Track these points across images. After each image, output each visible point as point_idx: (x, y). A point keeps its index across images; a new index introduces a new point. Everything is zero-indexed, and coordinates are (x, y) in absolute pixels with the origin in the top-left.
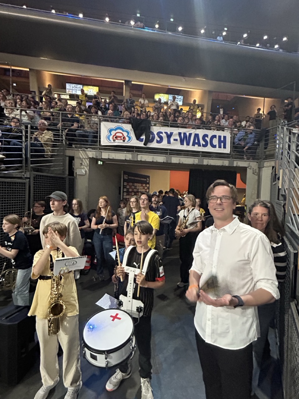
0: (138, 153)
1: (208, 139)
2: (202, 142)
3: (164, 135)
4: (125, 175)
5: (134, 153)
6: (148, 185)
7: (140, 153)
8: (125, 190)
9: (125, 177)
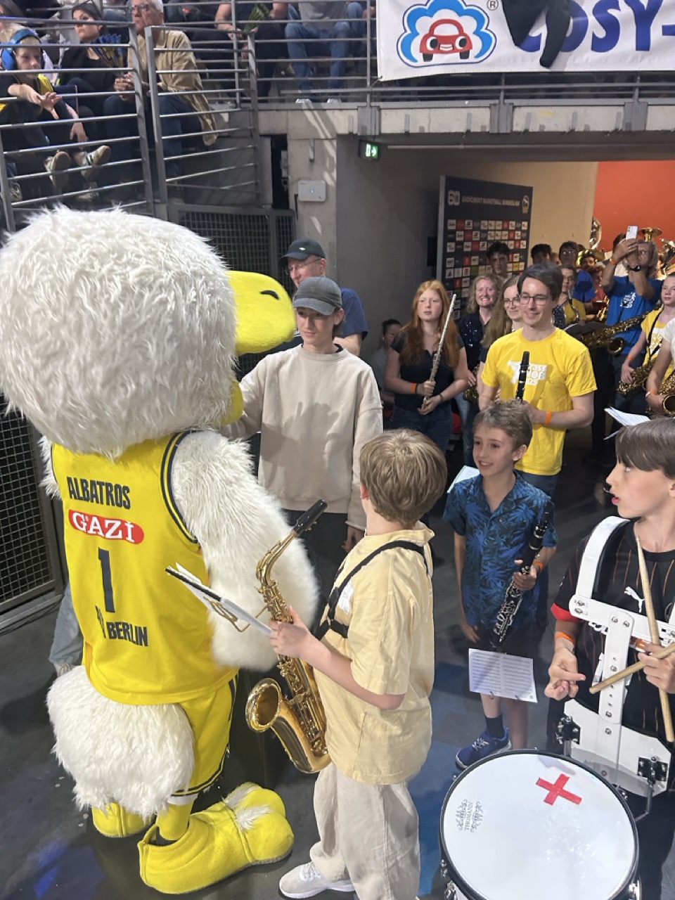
0: (516, 102)
3: (623, 14)
4: (451, 192)
5: (500, 103)
6: (525, 223)
7: (524, 102)
8: (450, 246)
9: (450, 198)
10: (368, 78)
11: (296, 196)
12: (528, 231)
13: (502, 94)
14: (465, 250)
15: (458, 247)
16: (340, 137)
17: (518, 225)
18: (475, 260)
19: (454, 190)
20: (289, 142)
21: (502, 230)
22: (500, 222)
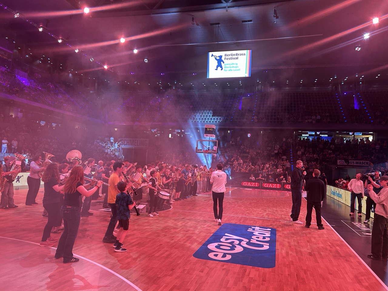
1: (363, 163)
2: (362, 163)
3: (352, 162)
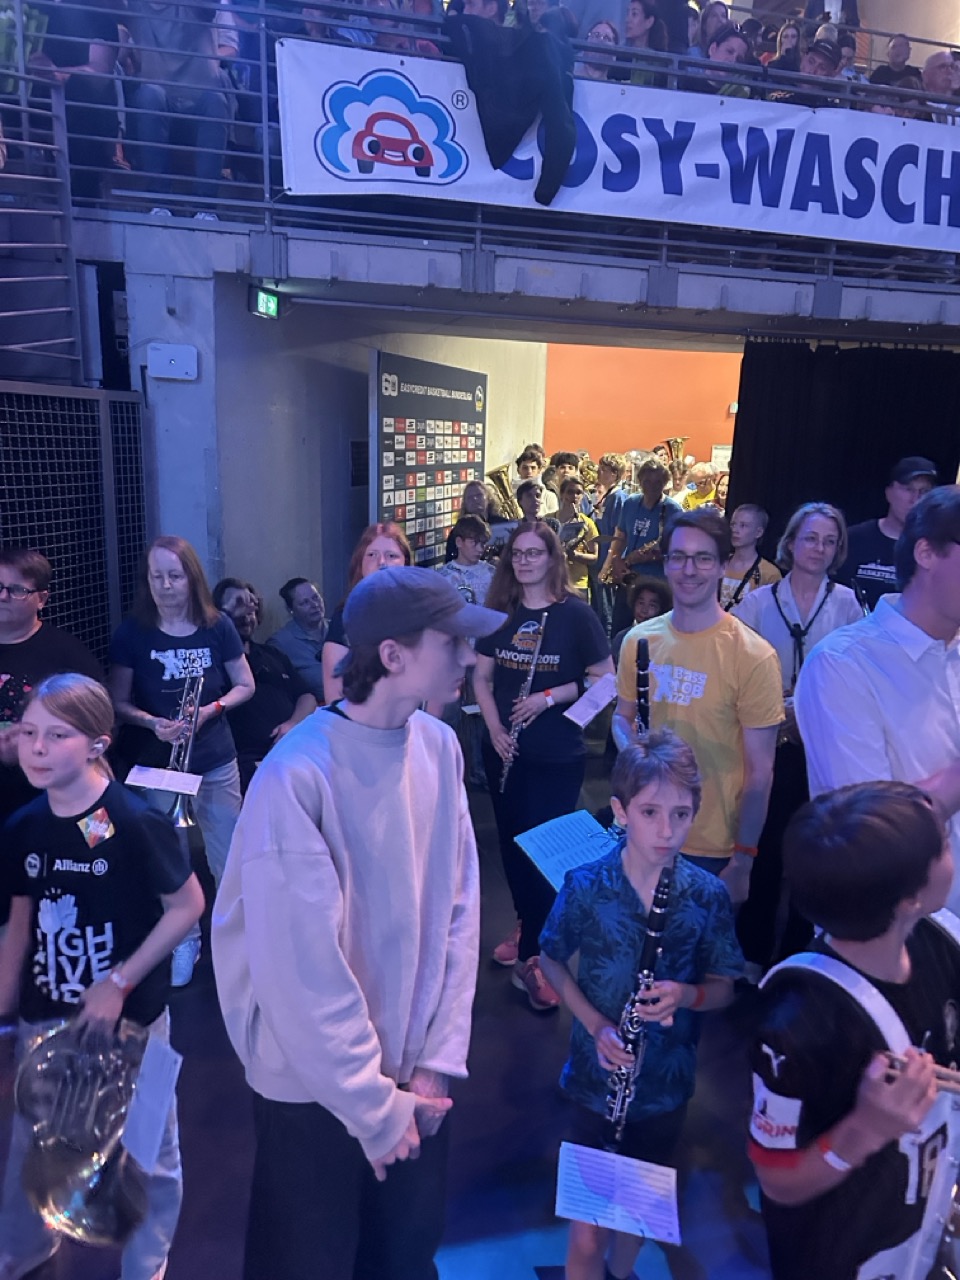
0: (500, 250)
1: (875, 170)
2: (844, 188)
3: (642, 140)
4: (385, 376)
5: (475, 249)
6: (480, 426)
7: (510, 251)
8: (387, 458)
9: (384, 384)
10: (266, 186)
11: (143, 368)
12: (483, 437)
13: (478, 236)
14: (408, 463)
15: (398, 459)
16: (219, 277)
17: (472, 429)
18: (421, 479)
19: (390, 374)
20: (127, 277)
21: (452, 435)
22: (450, 424)
